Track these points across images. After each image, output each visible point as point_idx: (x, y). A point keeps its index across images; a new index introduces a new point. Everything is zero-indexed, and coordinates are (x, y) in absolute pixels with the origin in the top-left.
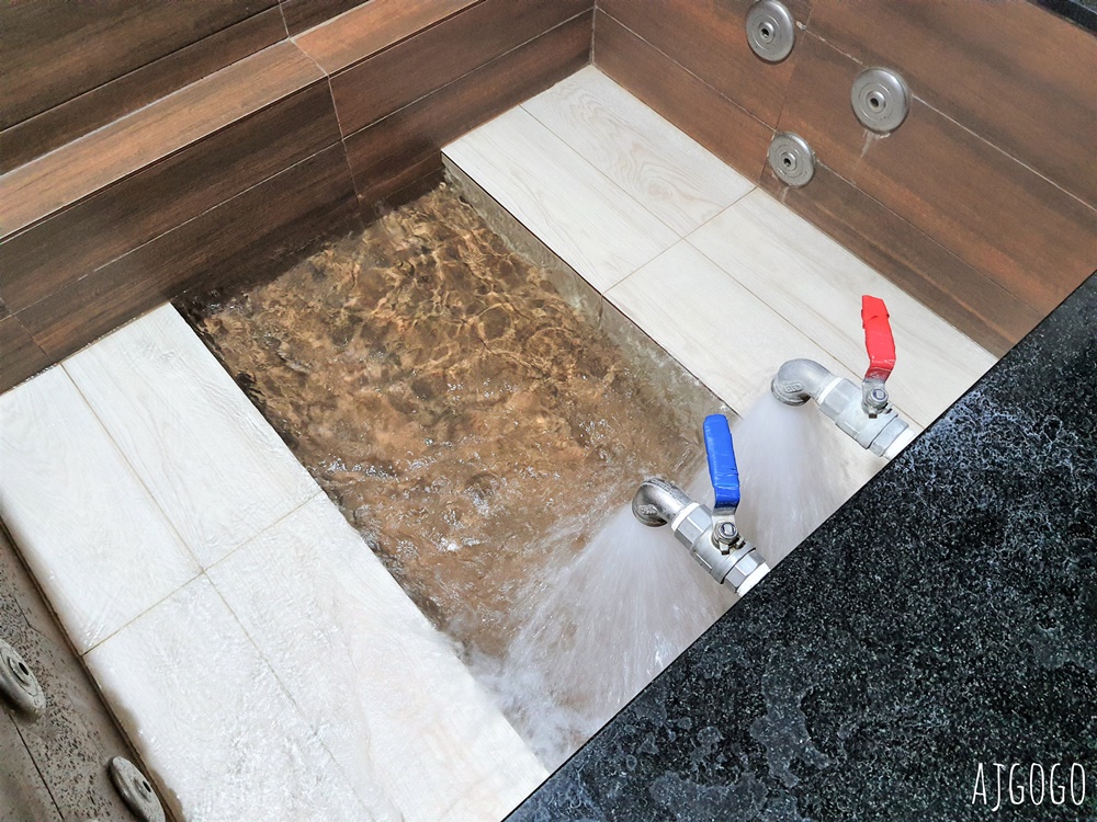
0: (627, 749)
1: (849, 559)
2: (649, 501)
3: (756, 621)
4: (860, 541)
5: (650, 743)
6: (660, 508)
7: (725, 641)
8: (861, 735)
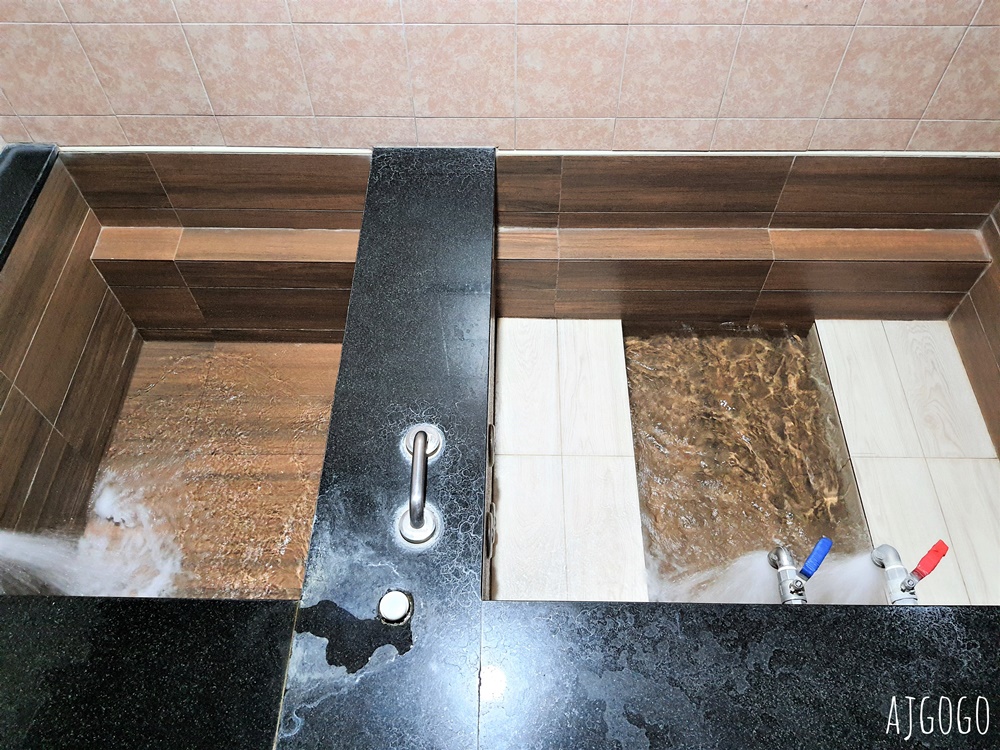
0: (702, 615)
1: (835, 623)
2: (777, 554)
3: (780, 614)
4: (846, 621)
5: (711, 620)
6: (779, 559)
7: (763, 612)
8: (788, 676)
